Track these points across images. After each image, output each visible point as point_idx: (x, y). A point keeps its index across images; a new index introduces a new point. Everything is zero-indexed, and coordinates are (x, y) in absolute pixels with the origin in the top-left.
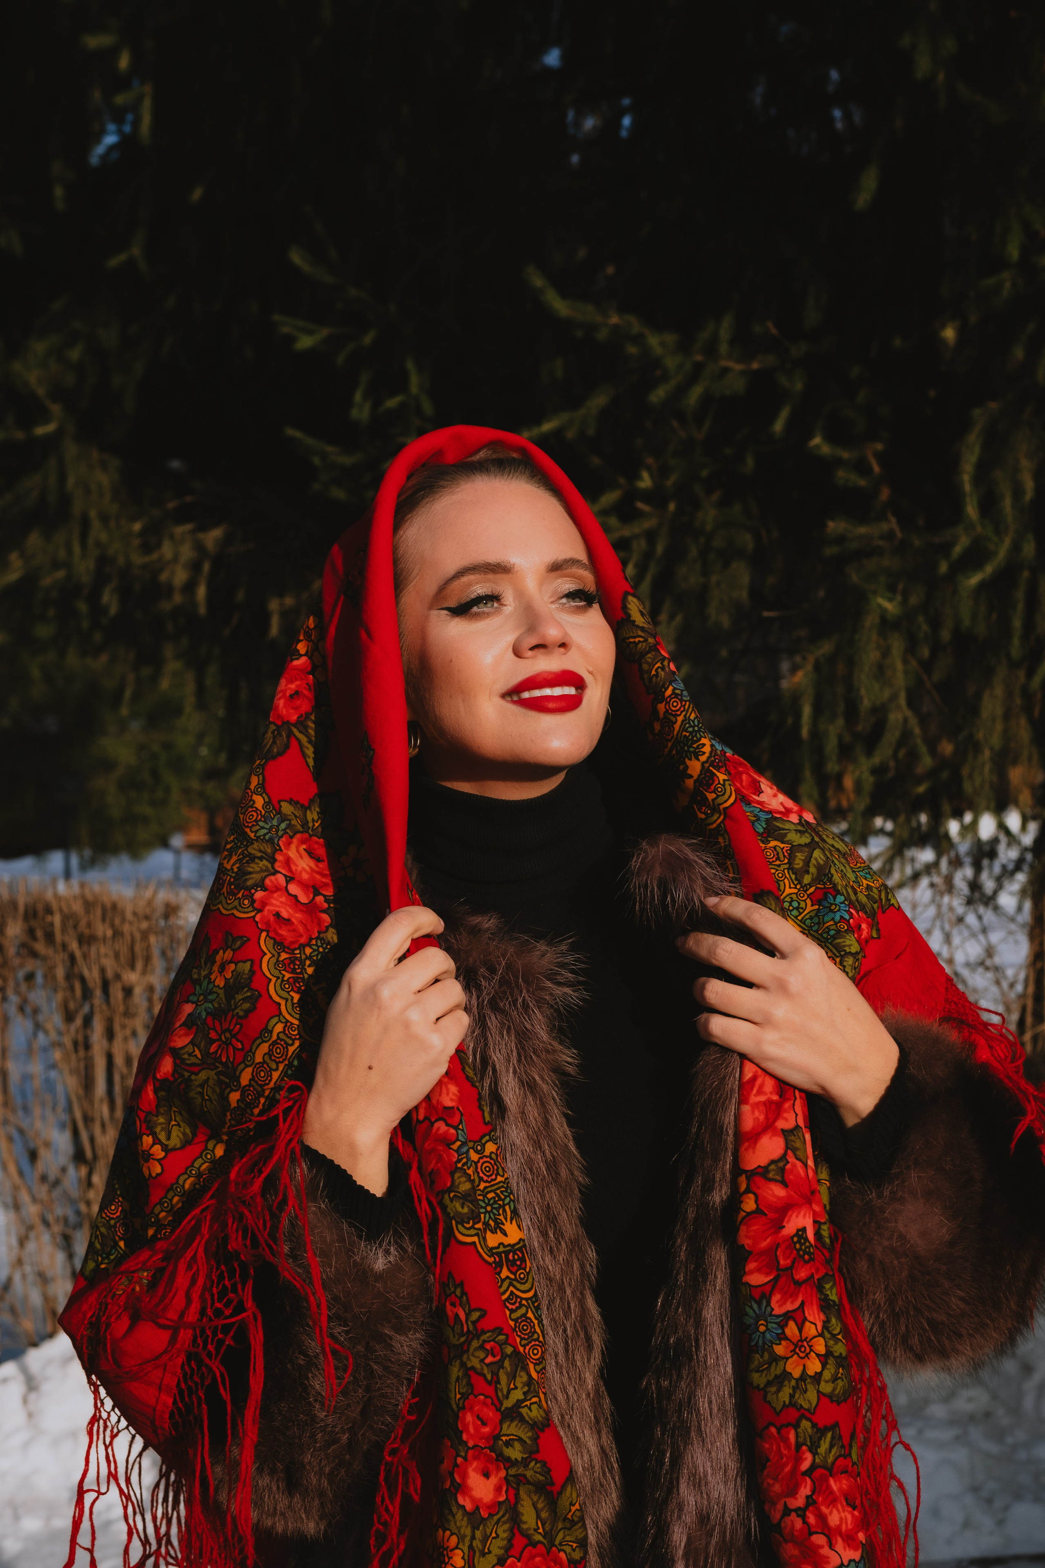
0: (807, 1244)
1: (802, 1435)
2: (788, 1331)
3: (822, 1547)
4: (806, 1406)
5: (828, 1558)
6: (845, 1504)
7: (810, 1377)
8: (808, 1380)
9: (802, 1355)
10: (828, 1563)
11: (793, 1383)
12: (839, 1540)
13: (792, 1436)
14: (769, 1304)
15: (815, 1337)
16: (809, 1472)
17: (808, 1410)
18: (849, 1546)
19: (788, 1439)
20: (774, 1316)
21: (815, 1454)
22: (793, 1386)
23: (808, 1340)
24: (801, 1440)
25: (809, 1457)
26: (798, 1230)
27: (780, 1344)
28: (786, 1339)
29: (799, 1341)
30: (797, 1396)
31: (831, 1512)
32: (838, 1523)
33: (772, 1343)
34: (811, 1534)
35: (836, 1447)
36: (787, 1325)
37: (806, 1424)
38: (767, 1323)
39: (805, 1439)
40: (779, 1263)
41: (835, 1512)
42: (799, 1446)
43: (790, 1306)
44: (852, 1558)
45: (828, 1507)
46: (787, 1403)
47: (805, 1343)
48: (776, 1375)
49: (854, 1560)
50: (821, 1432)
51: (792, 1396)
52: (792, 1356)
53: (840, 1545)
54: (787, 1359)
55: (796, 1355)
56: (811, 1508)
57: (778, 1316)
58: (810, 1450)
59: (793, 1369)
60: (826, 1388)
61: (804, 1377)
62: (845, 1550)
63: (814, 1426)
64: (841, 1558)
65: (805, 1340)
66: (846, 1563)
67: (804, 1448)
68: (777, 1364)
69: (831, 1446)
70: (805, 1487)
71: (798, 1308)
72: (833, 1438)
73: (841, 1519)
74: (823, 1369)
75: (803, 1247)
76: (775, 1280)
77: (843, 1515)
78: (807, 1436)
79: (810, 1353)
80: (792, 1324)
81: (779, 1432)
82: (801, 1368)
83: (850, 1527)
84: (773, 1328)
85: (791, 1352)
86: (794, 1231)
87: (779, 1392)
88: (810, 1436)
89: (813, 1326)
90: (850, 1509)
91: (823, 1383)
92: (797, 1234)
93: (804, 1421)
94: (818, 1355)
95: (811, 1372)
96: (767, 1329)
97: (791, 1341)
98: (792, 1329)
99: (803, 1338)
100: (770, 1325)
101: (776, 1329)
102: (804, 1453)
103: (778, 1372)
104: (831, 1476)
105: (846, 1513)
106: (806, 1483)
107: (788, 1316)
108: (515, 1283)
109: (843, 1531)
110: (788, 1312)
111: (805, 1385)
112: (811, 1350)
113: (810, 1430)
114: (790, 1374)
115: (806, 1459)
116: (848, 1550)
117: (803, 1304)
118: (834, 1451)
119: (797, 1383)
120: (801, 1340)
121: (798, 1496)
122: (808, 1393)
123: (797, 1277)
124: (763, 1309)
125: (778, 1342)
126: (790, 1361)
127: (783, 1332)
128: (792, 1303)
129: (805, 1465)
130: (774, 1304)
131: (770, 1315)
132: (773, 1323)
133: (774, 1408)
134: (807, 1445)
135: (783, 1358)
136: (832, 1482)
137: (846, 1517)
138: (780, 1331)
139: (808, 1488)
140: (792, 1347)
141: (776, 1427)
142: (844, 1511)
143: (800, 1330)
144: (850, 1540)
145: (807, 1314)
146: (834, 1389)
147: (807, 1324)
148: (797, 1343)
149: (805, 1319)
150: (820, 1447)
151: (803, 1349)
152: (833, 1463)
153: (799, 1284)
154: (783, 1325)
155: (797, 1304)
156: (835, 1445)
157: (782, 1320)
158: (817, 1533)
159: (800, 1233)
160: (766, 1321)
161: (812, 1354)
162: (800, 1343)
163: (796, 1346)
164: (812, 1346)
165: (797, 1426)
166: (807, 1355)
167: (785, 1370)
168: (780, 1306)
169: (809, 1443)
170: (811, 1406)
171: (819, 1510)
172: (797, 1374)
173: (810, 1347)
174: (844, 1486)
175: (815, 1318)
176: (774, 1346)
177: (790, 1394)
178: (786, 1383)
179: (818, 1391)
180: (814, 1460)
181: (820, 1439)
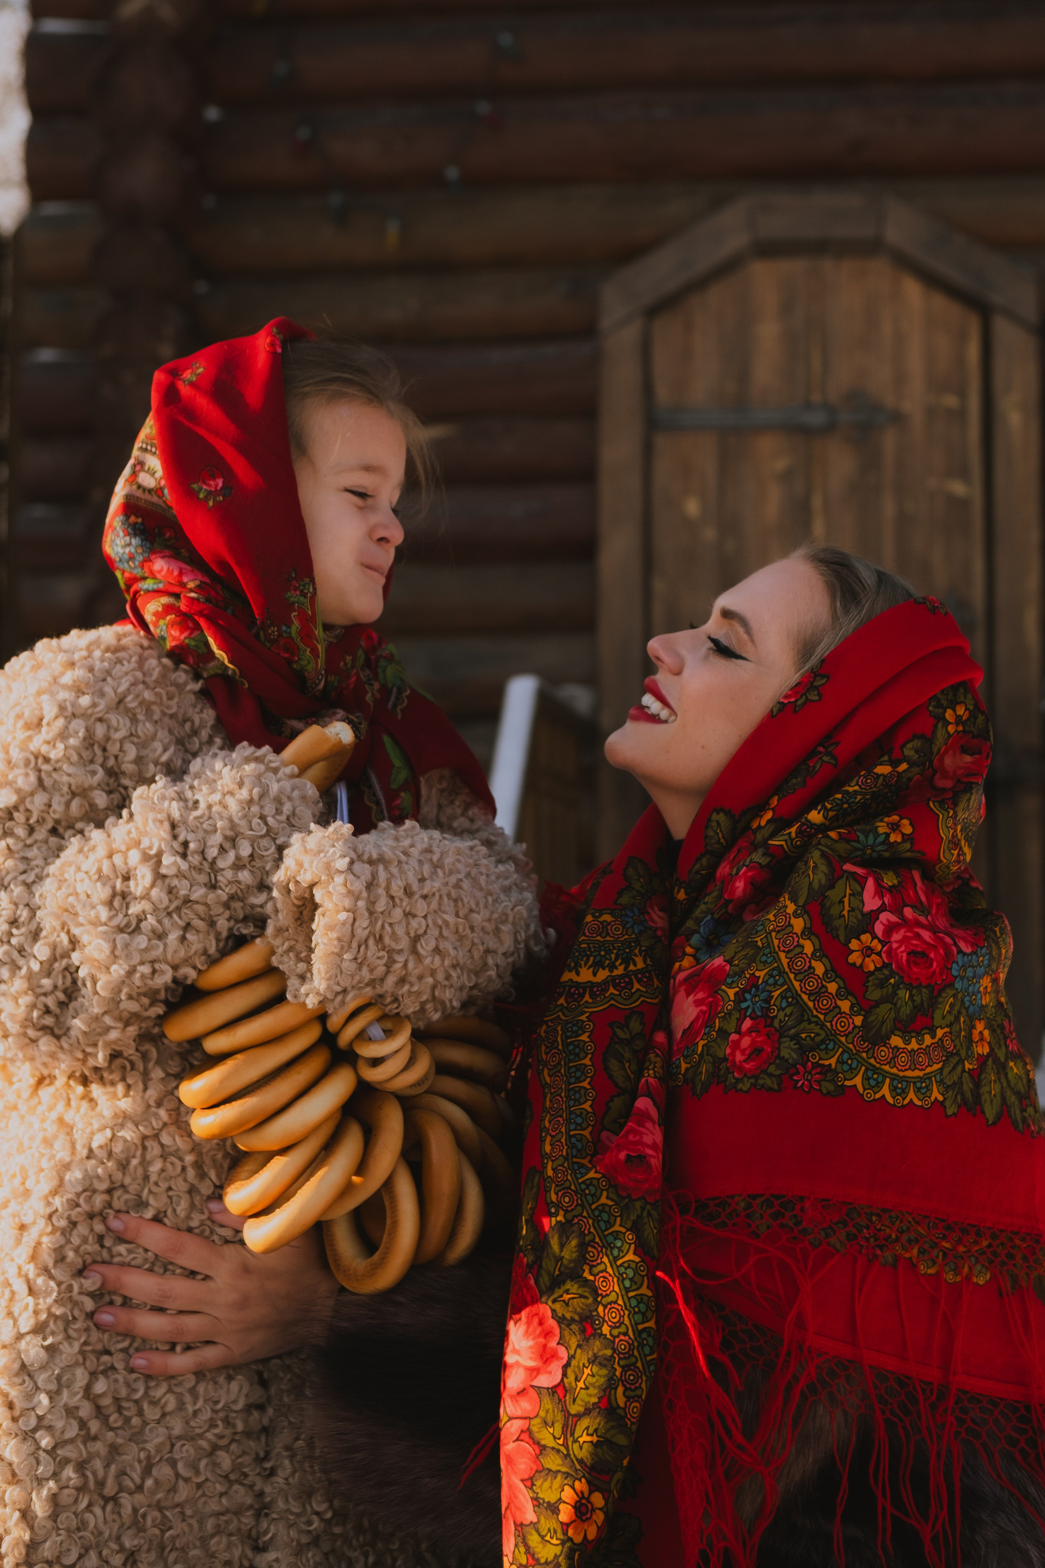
108: (565, 1010)
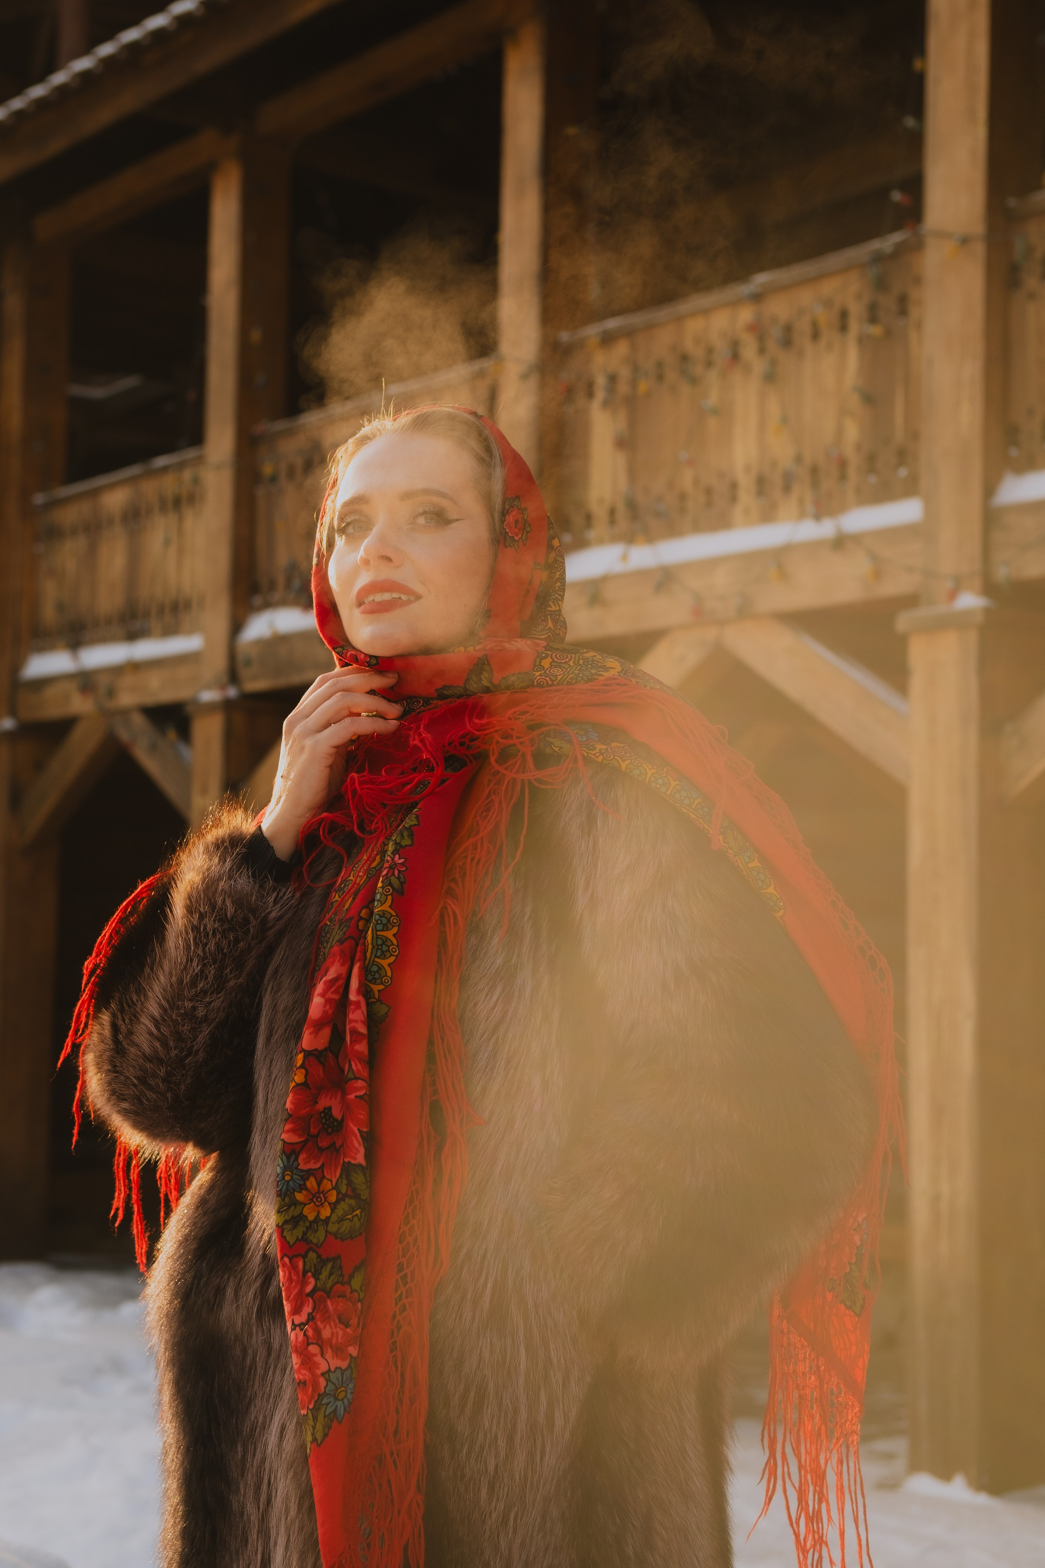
0: (332, 1120)
1: (309, 1264)
2: (308, 1183)
3: (316, 1355)
4: (315, 1241)
5: (320, 1364)
6: (337, 1321)
7: (322, 1220)
8: (320, 1223)
9: (318, 1204)
10: (319, 1368)
11: (307, 1224)
12: (330, 1350)
13: (301, 1265)
14: (296, 1159)
15: (330, 1190)
16: (312, 1294)
17: (316, 1245)
18: (337, 1356)
19: (297, 1266)
20: (299, 1169)
21: (317, 1279)
22: (307, 1227)
23: (325, 1193)
24: (307, 1268)
25: (312, 1281)
26: (325, 1109)
27: (301, 1192)
28: (306, 1189)
29: (316, 1193)
30: (309, 1234)
31: (325, 1327)
32: (329, 1336)
33: (294, 1190)
34: (308, 1344)
35: (334, 1276)
36: (308, 1179)
37: (312, 1255)
38: (292, 1174)
39: (311, 1267)
40: (310, 1130)
41: (328, 1327)
42: (305, 1272)
43: (312, 1165)
44: (339, 1365)
45: (322, 1322)
46: (300, 1238)
47: (322, 1195)
48: (293, 1216)
49: (340, 1368)
50: (323, 1262)
51: (305, 1233)
52: (310, 1203)
53: (329, 1355)
54: (305, 1205)
55: (312, 1204)
56: (310, 1323)
57: (302, 1171)
58: (314, 1276)
59: (309, 1213)
60: (333, 1228)
61: (317, 1220)
62: (333, 1359)
63: (319, 1256)
64: (329, 1365)
65: (322, 1192)
66: (333, 1369)
67: (309, 1274)
68: (296, 1207)
69: (331, 1274)
70: (308, 1306)
71: (319, 1168)
72: (332, 1268)
73: (333, 1334)
74: (331, 1214)
75: (328, 1123)
76: (305, 1142)
77: (335, 1330)
78: (312, 1264)
79: (324, 1202)
80: (312, 1179)
81: (290, 1262)
82: (316, 1214)
83: (340, 1341)
84: (296, 1178)
85: (309, 1200)
86: (322, 1110)
87: (294, 1229)
88: (315, 1265)
89: (329, 1183)
90: (342, 1326)
91: (330, 1224)
92: (323, 1112)
93: (311, 1252)
94: (330, 1204)
95: (323, 1217)
96: (292, 1179)
97: (310, 1192)
98: (312, 1183)
99: (321, 1190)
100: (295, 1177)
101: (298, 1179)
102: (309, 1278)
103: (296, 1214)
104: (328, 1297)
105: (338, 1330)
106: (309, 1302)
107: (309, 1173)
109: (334, 1343)
110: (310, 1169)
111: (317, 1226)
112: (326, 1200)
113: (315, 1260)
114: (306, 1217)
115: (310, 1283)
116: (335, 1359)
117: (323, 1166)
118: (332, 1278)
119: (311, 1225)
120: (319, 1192)
121: (302, 1313)
122: (318, 1232)
123: (320, 1145)
124: (291, 1163)
125: (300, 1191)
126: (307, 1206)
127: (305, 1184)
128: (315, 1163)
129: (309, 1288)
130: (300, 1160)
131: (296, 1168)
132: (298, 1175)
133: (289, 1242)
134: (311, 1272)
135: (301, 1203)
136: (329, 1303)
137: (337, 1332)
138: (302, 1183)
139: (310, 1306)
140: (311, 1197)
141: (288, 1257)
142: (336, 1327)
143: (319, 1185)
144: (339, 1351)
145: (325, 1173)
146: (339, 1229)
147: (325, 1181)
148: (315, 1194)
149: (324, 1177)
150: (321, 1274)
151: (319, 1200)
152: (331, 1288)
153: (321, 1150)
154: (305, 1179)
155: (318, 1165)
156: (334, 1273)
157: (305, 1175)
158: (312, 1343)
159: (326, 1111)
160: (292, 1172)
161: (326, 1203)
162: (317, 1195)
163: (314, 1196)
164: (327, 1197)
165: (305, 1257)
166: (322, 1204)
167: (302, 1213)
168: (305, 1164)
169: (313, 1270)
170: (319, 1241)
171: (316, 1324)
172: (311, 1217)
173: (325, 1198)
174: (340, 1308)
175: (331, 1176)
176: (295, 1193)
177: (303, 1232)
178: (301, 1223)
179: (327, 1231)
180: (316, 1284)
181: (322, 1268)
